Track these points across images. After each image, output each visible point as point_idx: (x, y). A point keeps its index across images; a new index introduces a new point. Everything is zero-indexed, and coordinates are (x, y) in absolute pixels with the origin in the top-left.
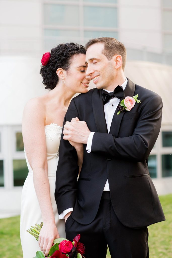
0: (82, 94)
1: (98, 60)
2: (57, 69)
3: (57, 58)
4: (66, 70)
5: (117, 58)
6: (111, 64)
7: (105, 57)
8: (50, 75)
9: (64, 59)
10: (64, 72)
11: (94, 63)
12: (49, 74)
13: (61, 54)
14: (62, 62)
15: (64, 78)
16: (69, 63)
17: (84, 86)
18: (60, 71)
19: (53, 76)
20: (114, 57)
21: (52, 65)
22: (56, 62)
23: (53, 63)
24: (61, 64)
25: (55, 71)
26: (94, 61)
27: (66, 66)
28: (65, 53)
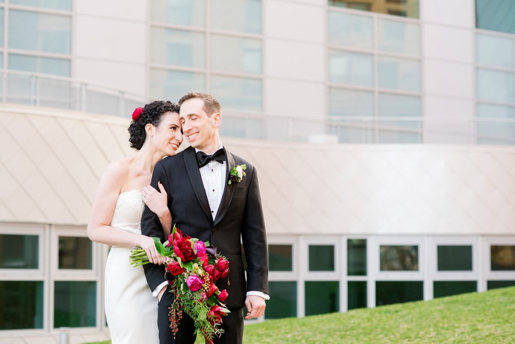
0: (169, 157)
1: (198, 117)
2: (146, 124)
3: (149, 113)
4: (156, 126)
5: (216, 116)
6: (210, 122)
7: (205, 114)
8: (139, 131)
9: (156, 114)
10: (154, 128)
11: (192, 119)
12: (137, 130)
13: (154, 109)
14: (153, 117)
15: (152, 135)
16: (161, 119)
17: (171, 148)
18: (149, 127)
19: (141, 132)
20: (214, 115)
21: (142, 120)
22: (147, 117)
23: (143, 117)
24: (151, 119)
25: (144, 127)
26: (193, 117)
27: (156, 123)
28: (158, 108)
